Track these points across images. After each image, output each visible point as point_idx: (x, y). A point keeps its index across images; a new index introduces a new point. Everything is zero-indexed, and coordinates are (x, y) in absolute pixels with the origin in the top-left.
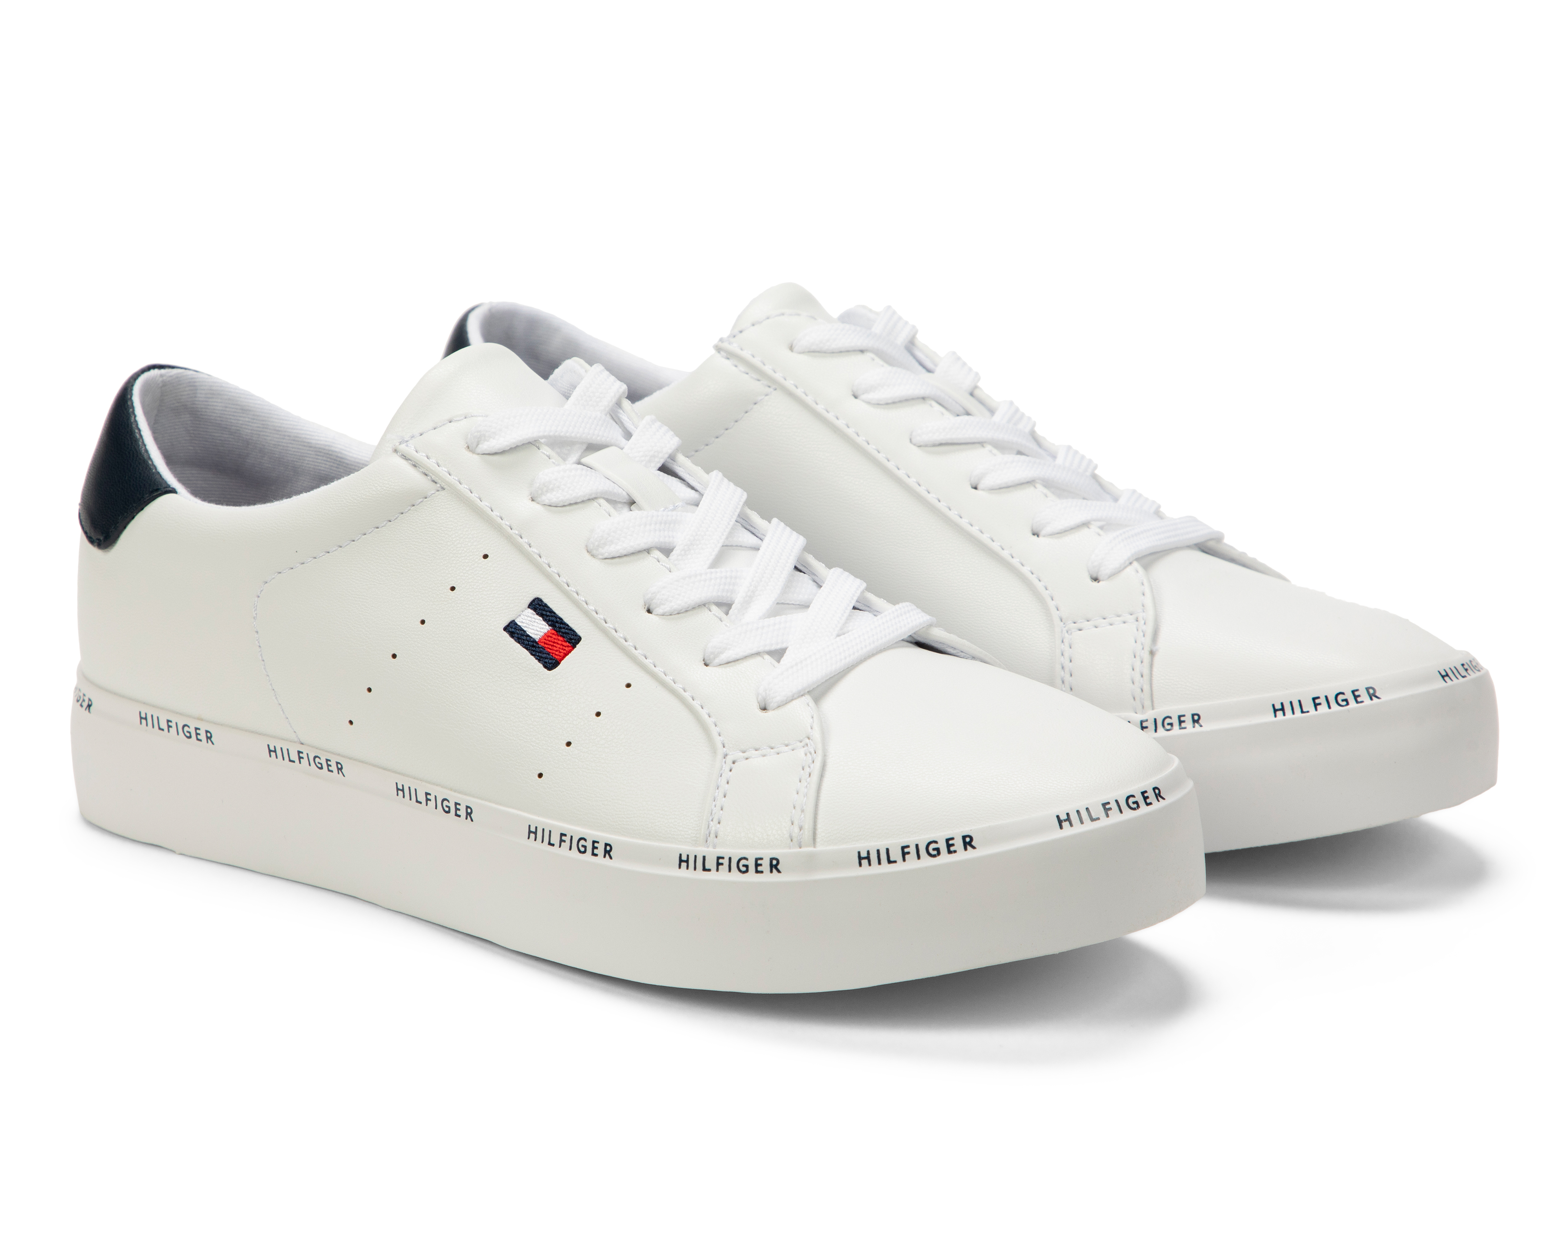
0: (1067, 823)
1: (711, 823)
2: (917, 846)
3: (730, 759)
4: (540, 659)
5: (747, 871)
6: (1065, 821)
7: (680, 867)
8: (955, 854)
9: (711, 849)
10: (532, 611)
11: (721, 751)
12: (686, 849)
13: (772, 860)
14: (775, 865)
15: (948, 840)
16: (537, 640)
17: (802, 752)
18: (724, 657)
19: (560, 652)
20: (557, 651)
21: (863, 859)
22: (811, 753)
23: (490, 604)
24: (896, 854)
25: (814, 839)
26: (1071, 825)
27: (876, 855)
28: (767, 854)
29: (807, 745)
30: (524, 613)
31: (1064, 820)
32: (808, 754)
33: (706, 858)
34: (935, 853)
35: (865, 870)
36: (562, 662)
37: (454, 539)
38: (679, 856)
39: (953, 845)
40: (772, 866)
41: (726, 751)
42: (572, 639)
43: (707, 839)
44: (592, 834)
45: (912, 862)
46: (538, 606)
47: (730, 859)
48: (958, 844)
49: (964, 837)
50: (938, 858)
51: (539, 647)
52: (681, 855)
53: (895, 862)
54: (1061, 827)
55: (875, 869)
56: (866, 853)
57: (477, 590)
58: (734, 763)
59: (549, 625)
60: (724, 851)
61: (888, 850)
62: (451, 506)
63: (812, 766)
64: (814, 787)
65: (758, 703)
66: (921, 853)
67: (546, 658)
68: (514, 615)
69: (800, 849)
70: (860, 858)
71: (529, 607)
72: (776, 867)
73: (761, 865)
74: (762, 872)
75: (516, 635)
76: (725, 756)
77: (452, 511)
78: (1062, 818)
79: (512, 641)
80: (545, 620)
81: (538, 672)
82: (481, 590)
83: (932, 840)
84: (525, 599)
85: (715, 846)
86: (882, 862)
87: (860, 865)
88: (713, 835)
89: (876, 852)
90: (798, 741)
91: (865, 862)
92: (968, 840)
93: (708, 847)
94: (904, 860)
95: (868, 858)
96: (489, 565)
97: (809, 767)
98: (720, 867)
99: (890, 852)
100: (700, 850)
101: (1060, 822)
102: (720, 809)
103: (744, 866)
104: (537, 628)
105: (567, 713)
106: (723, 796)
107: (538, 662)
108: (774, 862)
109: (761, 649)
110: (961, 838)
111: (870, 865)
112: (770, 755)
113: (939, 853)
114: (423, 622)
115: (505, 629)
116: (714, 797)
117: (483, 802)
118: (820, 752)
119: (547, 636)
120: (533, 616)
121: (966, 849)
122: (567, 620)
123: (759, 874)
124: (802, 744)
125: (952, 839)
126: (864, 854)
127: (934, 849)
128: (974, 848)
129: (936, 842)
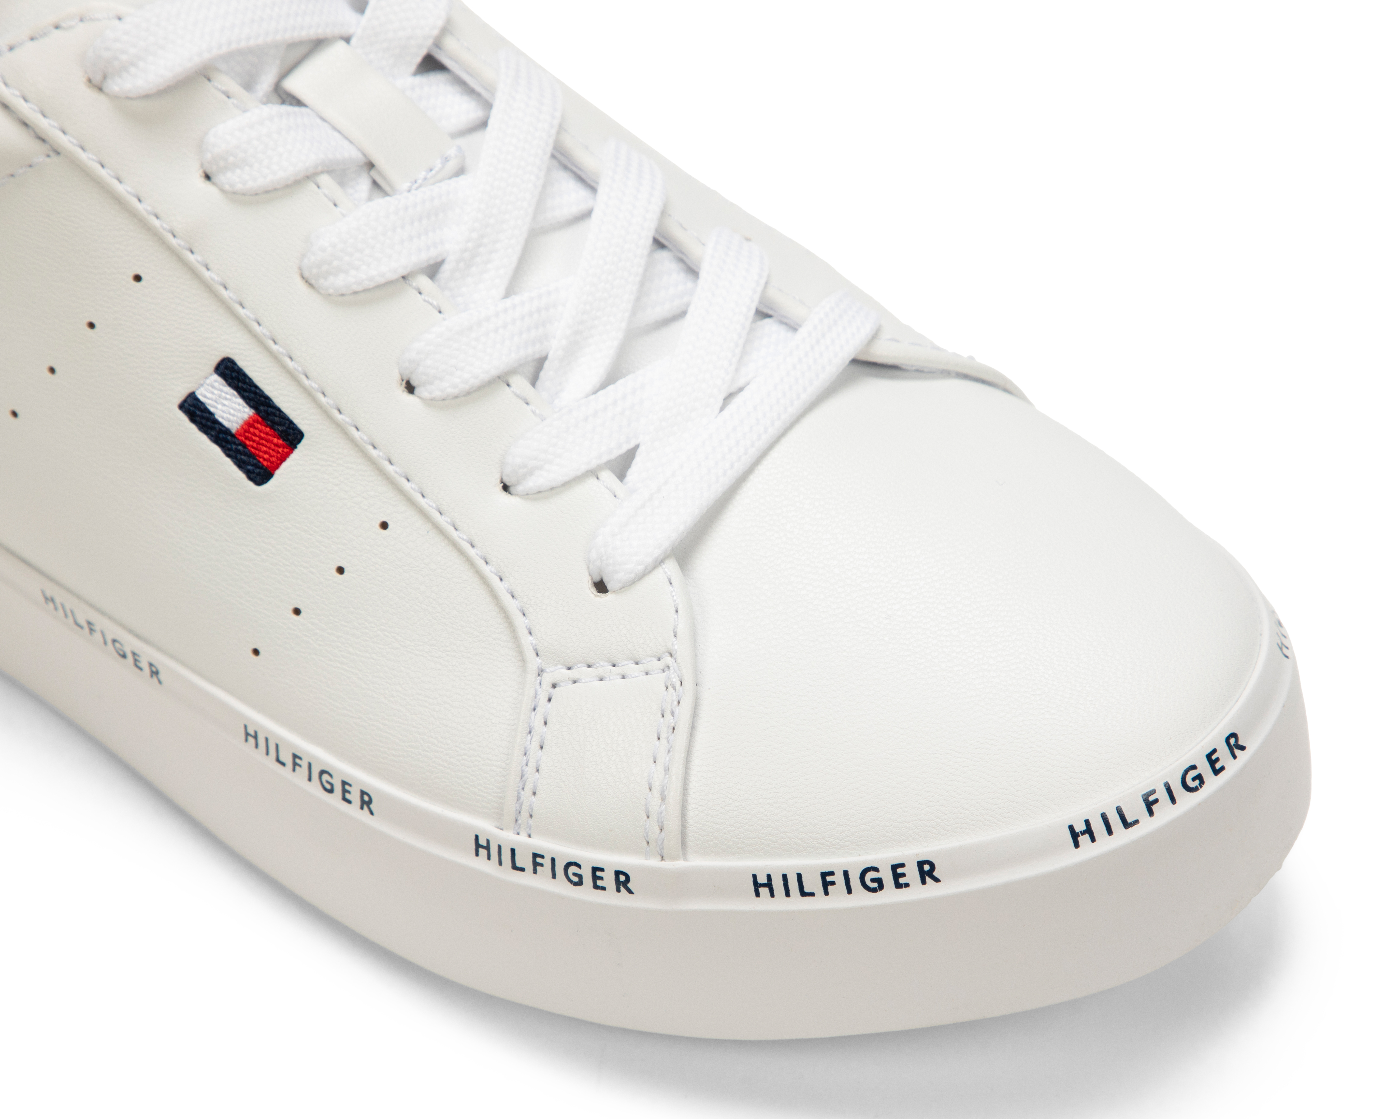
0: (1087, 836)
1: (522, 793)
2: (846, 874)
3: (548, 679)
4: (240, 465)
6: (1083, 833)
8: (907, 888)
9: (523, 838)
11: (534, 663)
15: (894, 868)
16: (234, 431)
17: (659, 679)
19: (271, 456)
20: (265, 452)
22: (674, 688)
25: (684, 844)
26: (1093, 839)
29: (669, 667)
30: (208, 381)
31: (1081, 832)
32: (670, 689)
34: (875, 885)
36: (278, 473)
39: (903, 875)
41: (541, 663)
48: (912, 874)
49: (920, 864)
50: (880, 893)
51: (235, 443)
53: (812, 894)
54: (1077, 845)
55: (780, 904)
56: (766, 877)
58: (554, 686)
59: (251, 407)
63: (677, 711)
64: (679, 755)
65: (590, 575)
66: (852, 884)
67: (249, 464)
75: (198, 419)
76: (541, 672)
78: (1078, 830)
79: (193, 428)
83: (869, 866)
87: (757, 894)
92: (927, 868)
94: (826, 893)
97: (673, 714)
101: (1075, 836)
102: (535, 770)
106: (539, 747)
109: (594, 464)
110: (916, 864)
112: (610, 680)
113: (881, 887)
115: (182, 407)
116: (525, 748)
118: (689, 684)
119: (249, 425)
120: (222, 387)
121: (924, 882)
123: (599, 891)
124: (661, 665)
125: (902, 865)
127: (873, 880)
128: (937, 880)
129: (876, 869)
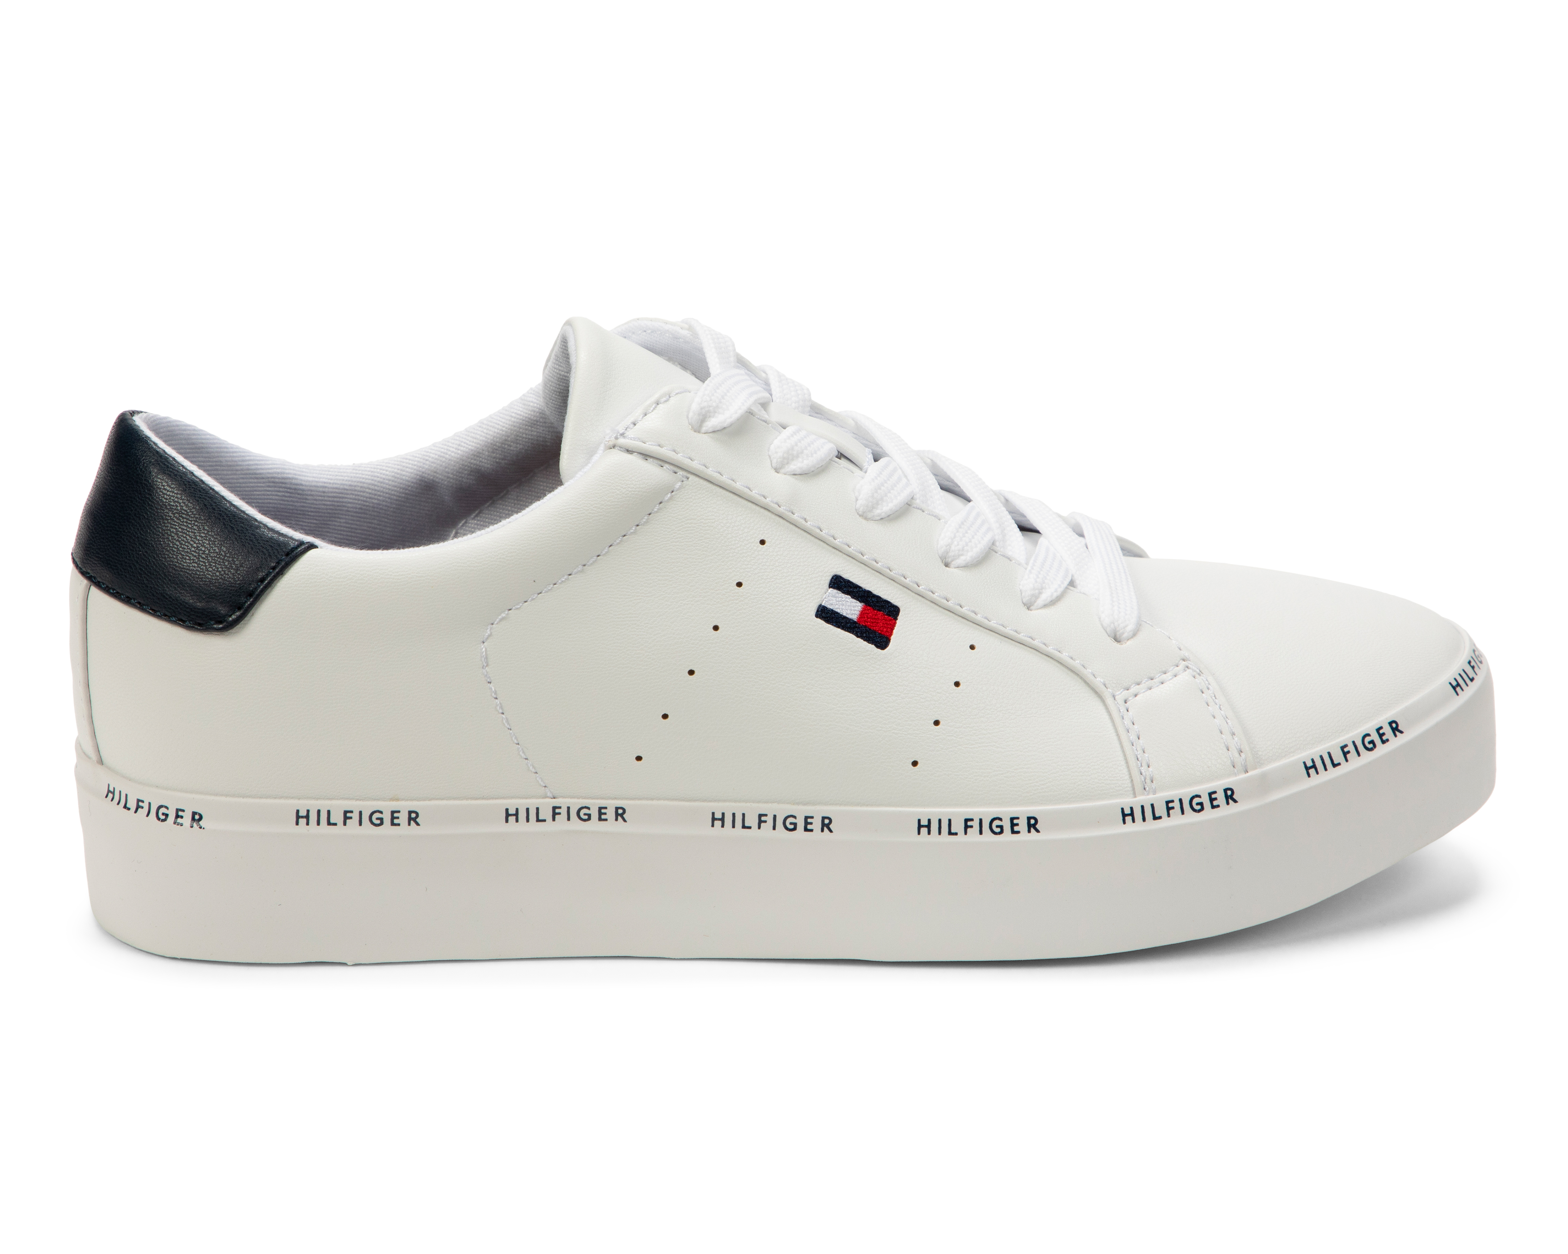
5: (1202, 809)
7: (1124, 822)
10: (835, 591)
12: (1127, 801)
13: (1225, 790)
14: (1230, 796)
18: (1045, 597)
21: (1310, 768)
23: (790, 592)
24: (1338, 757)
27: (1320, 762)
28: (1219, 785)
33: (1155, 806)
35: (1316, 780)
37: (721, 530)
38: (1121, 810)
40: (1227, 797)
42: (891, 612)
43: (1144, 786)
44: (1006, 811)
45: (1355, 762)
46: (839, 583)
47: (1181, 800)
52: (1122, 809)
57: (768, 580)
60: (1173, 794)
61: (1329, 754)
62: (704, 495)
68: (820, 599)
69: (1247, 775)
70: (1307, 769)
71: (830, 587)
72: (1231, 797)
73: (1216, 799)
74: (1218, 806)
77: (707, 500)
80: (853, 597)
81: (872, 653)
82: (773, 580)
84: (823, 578)
85: (1155, 792)
86: (1327, 767)
88: (1148, 781)
89: (1320, 759)
90: (1175, 665)
91: (1312, 771)
93: (1148, 794)
95: (1314, 766)
96: (771, 551)
98: (1171, 812)
99: (1332, 755)
100: (1145, 799)
103: (1197, 804)
104: (851, 608)
105: (922, 691)
107: (867, 643)
108: (1229, 793)
111: (1317, 773)
114: (716, 628)
117: (843, 808)
122: (876, 592)
126: (1309, 764)
